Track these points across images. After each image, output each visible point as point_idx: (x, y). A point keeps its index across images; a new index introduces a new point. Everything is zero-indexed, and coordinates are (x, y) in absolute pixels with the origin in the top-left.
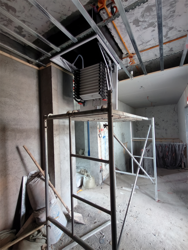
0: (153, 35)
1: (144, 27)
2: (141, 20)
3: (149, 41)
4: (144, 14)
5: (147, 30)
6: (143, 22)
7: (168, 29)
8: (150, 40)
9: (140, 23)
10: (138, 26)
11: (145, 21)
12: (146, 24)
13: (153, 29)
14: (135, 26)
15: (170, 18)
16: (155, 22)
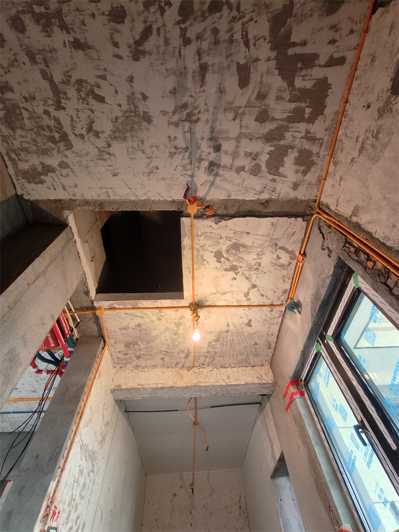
0: (232, 286)
1: (225, 267)
2: (225, 255)
3: (225, 293)
4: (230, 249)
5: (228, 274)
6: (226, 259)
7: (251, 286)
8: (228, 292)
9: (223, 259)
10: (219, 262)
11: (229, 260)
12: (229, 264)
13: (235, 276)
14: (215, 259)
15: (254, 270)
16: (239, 267)
